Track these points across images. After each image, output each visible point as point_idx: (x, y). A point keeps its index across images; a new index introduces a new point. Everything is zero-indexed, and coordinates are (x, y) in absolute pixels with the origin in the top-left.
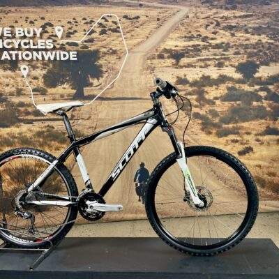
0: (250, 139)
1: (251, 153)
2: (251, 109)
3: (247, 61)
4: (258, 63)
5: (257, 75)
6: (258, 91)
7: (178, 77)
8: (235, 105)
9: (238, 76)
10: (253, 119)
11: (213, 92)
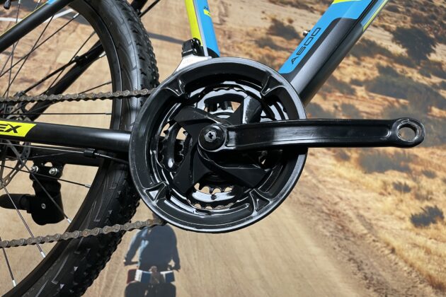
0: (434, 187)
1: (439, 224)
2: (429, 121)
3: (413, 27)
4: (432, 36)
5: (433, 57)
6: (439, 88)
7: (274, 20)
8: (396, 104)
9: (397, 49)
10: (435, 144)
11: (350, 69)
